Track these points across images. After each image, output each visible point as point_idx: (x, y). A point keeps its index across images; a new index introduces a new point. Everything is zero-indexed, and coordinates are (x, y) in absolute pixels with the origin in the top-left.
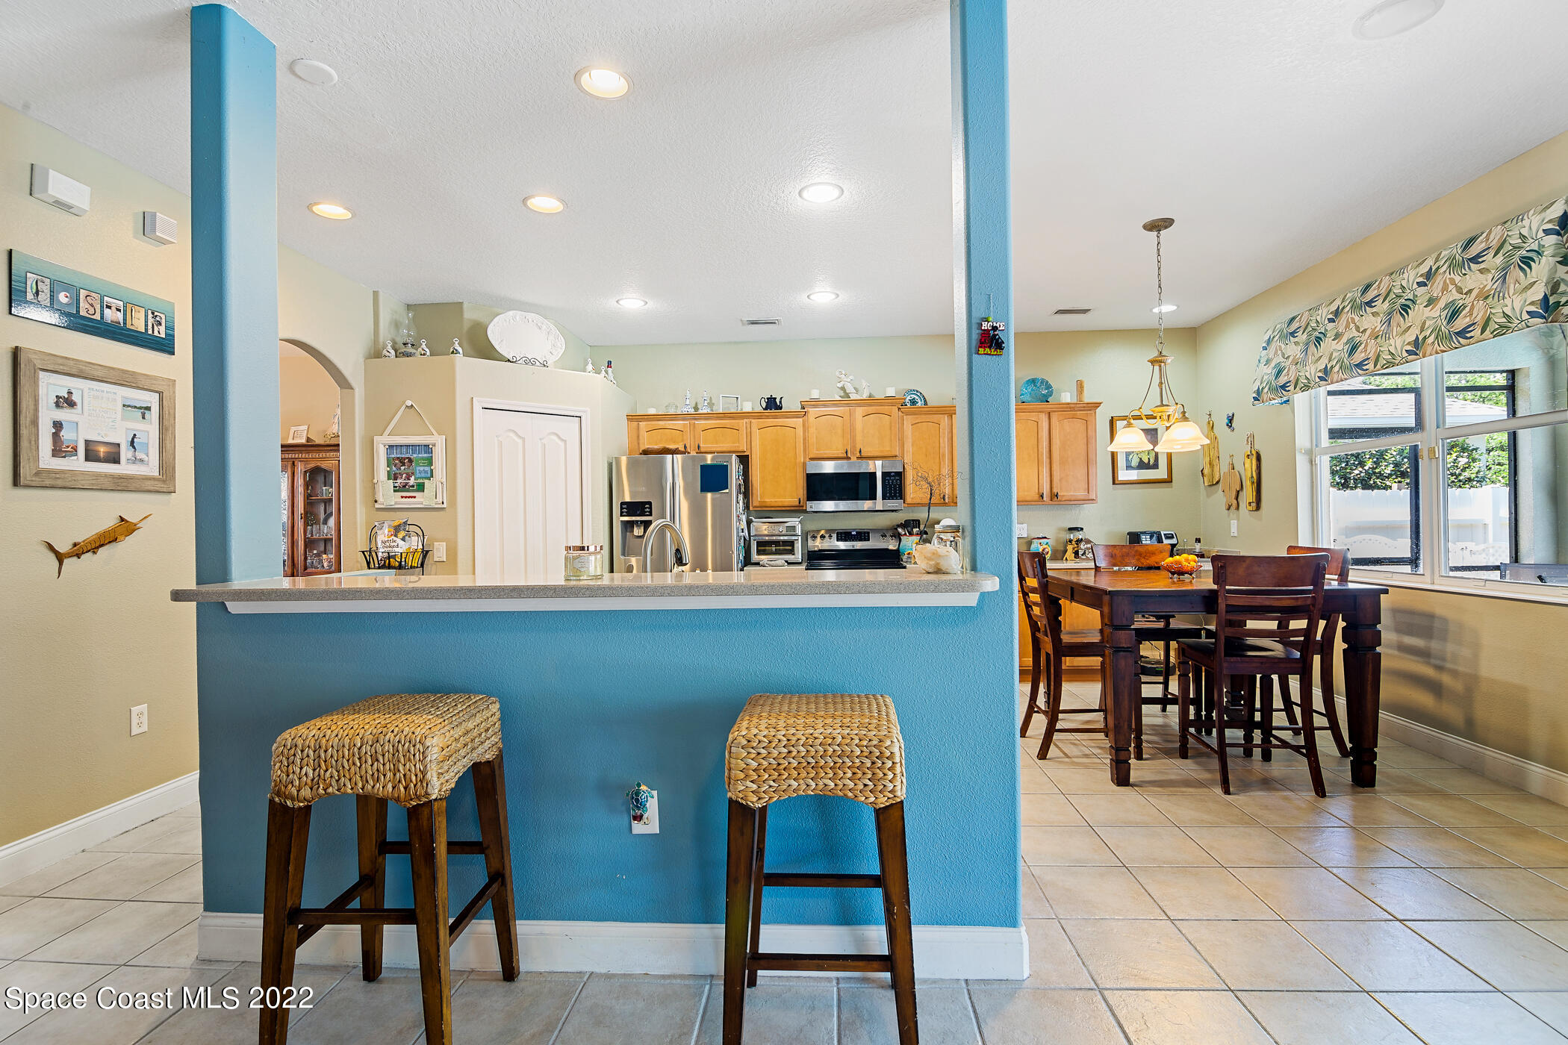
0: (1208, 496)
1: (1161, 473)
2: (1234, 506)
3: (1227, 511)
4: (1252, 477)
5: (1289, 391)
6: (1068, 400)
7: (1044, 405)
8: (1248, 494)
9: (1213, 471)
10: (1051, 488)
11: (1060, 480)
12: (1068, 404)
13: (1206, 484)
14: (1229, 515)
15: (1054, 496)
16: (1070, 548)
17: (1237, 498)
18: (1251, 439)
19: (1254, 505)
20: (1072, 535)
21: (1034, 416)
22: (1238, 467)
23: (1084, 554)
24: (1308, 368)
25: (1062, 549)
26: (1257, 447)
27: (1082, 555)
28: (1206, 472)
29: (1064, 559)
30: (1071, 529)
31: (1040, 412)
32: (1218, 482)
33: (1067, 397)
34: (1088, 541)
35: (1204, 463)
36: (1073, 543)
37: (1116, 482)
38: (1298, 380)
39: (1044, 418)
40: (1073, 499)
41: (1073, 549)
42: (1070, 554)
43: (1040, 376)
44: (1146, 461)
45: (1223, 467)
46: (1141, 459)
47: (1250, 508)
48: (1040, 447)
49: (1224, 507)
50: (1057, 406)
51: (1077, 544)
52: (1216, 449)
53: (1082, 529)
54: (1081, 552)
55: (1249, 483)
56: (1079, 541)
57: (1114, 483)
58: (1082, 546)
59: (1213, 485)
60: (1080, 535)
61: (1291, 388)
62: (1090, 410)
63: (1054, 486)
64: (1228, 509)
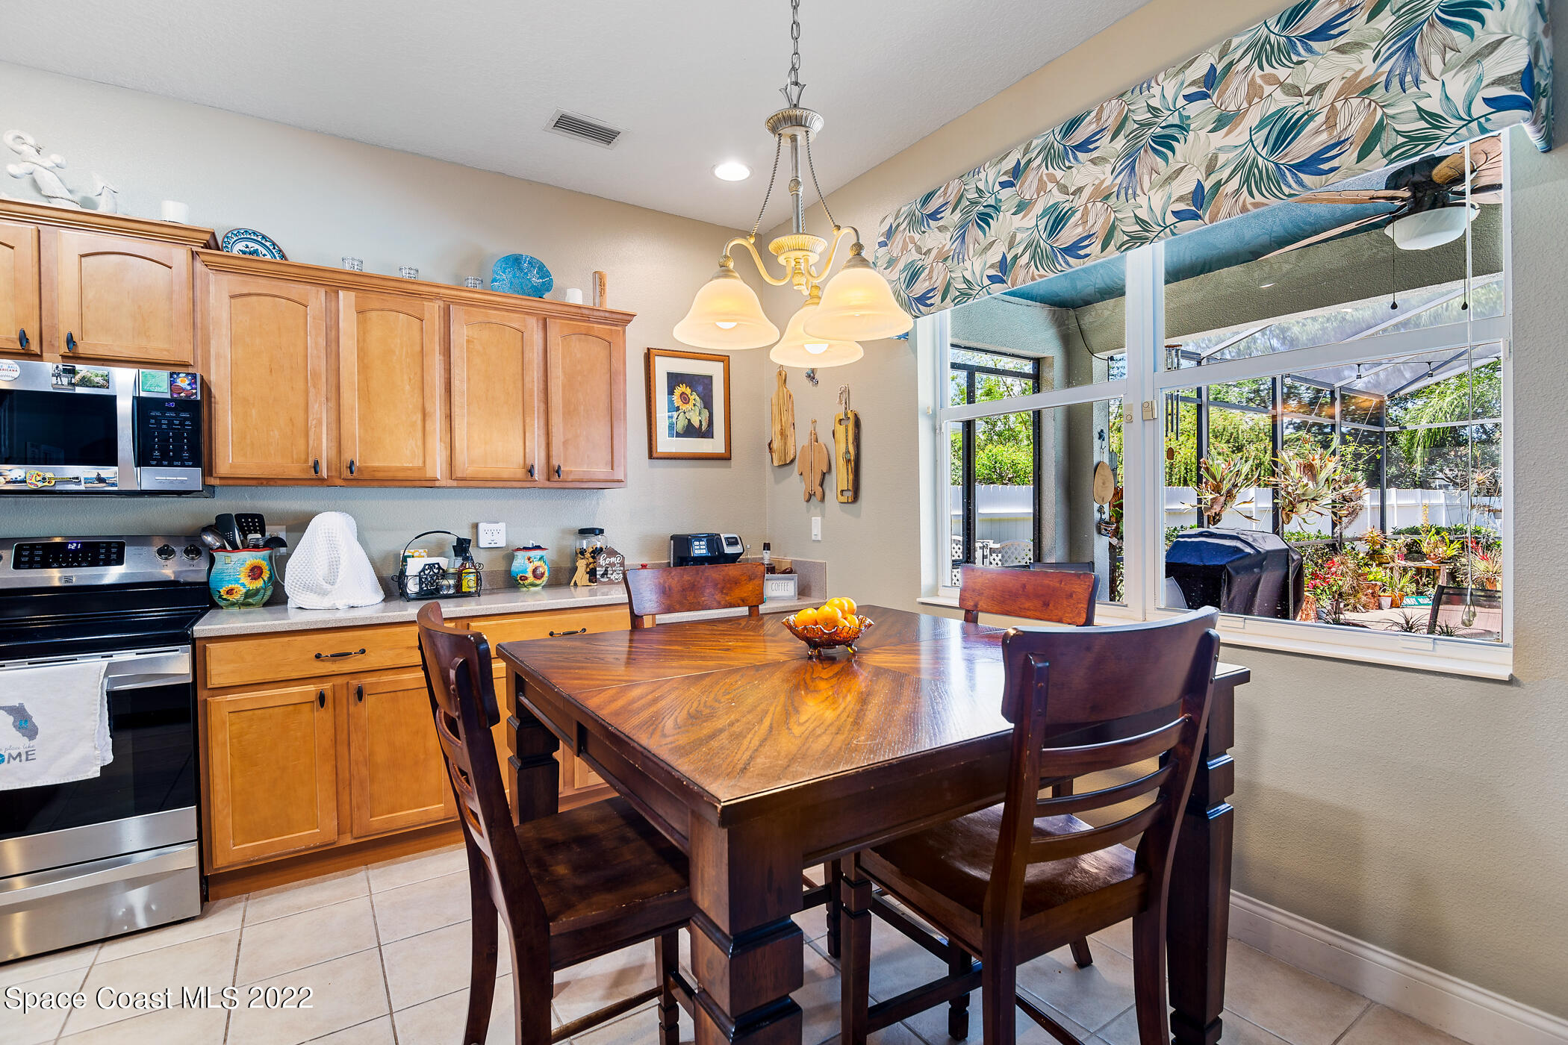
0: (777, 481)
1: (714, 445)
2: (815, 496)
3: (805, 503)
4: (848, 452)
5: (932, 305)
6: (579, 301)
7: (533, 303)
8: (841, 477)
9: (785, 444)
10: (548, 457)
11: (565, 443)
12: (579, 307)
13: (776, 464)
14: (808, 511)
15: (554, 472)
16: (581, 564)
17: (821, 485)
18: (845, 394)
19: (850, 494)
20: (585, 542)
21: (515, 320)
22: (825, 437)
23: (605, 574)
24: (968, 264)
25: (569, 565)
26: (853, 406)
27: (602, 576)
28: (775, 446)
29: (572, 583)
30: (584, 532)
31: (528, 313)
32: (792, 461)
33: (576, 296)
34: (612, 553)
35: (773, 432)
36: (588, 555)
37: (655, 455)
38: (949, 284)
39: (533, 327)
40: (586, 477)
41: (588, 565)
42: (581, 576)
43: (526, 251)
44: (696, 424)
45: (800, 440)
46: (689, 420)
47: (844, 499)
48: (527, 379)
49: (802, 497)
50: (559, 308)
51: (593, 557)
52: (790, 412)
53: (601, 531)
54: (600, 571)
55: (841, 462)
56: (597, 552)
57: (651, 457)
58: (603, 560)
59: (786, 465)
60: (598, 542)
61: (937, 300)
62: (616, 325)
63: (554, 452)
64: (808, 501)
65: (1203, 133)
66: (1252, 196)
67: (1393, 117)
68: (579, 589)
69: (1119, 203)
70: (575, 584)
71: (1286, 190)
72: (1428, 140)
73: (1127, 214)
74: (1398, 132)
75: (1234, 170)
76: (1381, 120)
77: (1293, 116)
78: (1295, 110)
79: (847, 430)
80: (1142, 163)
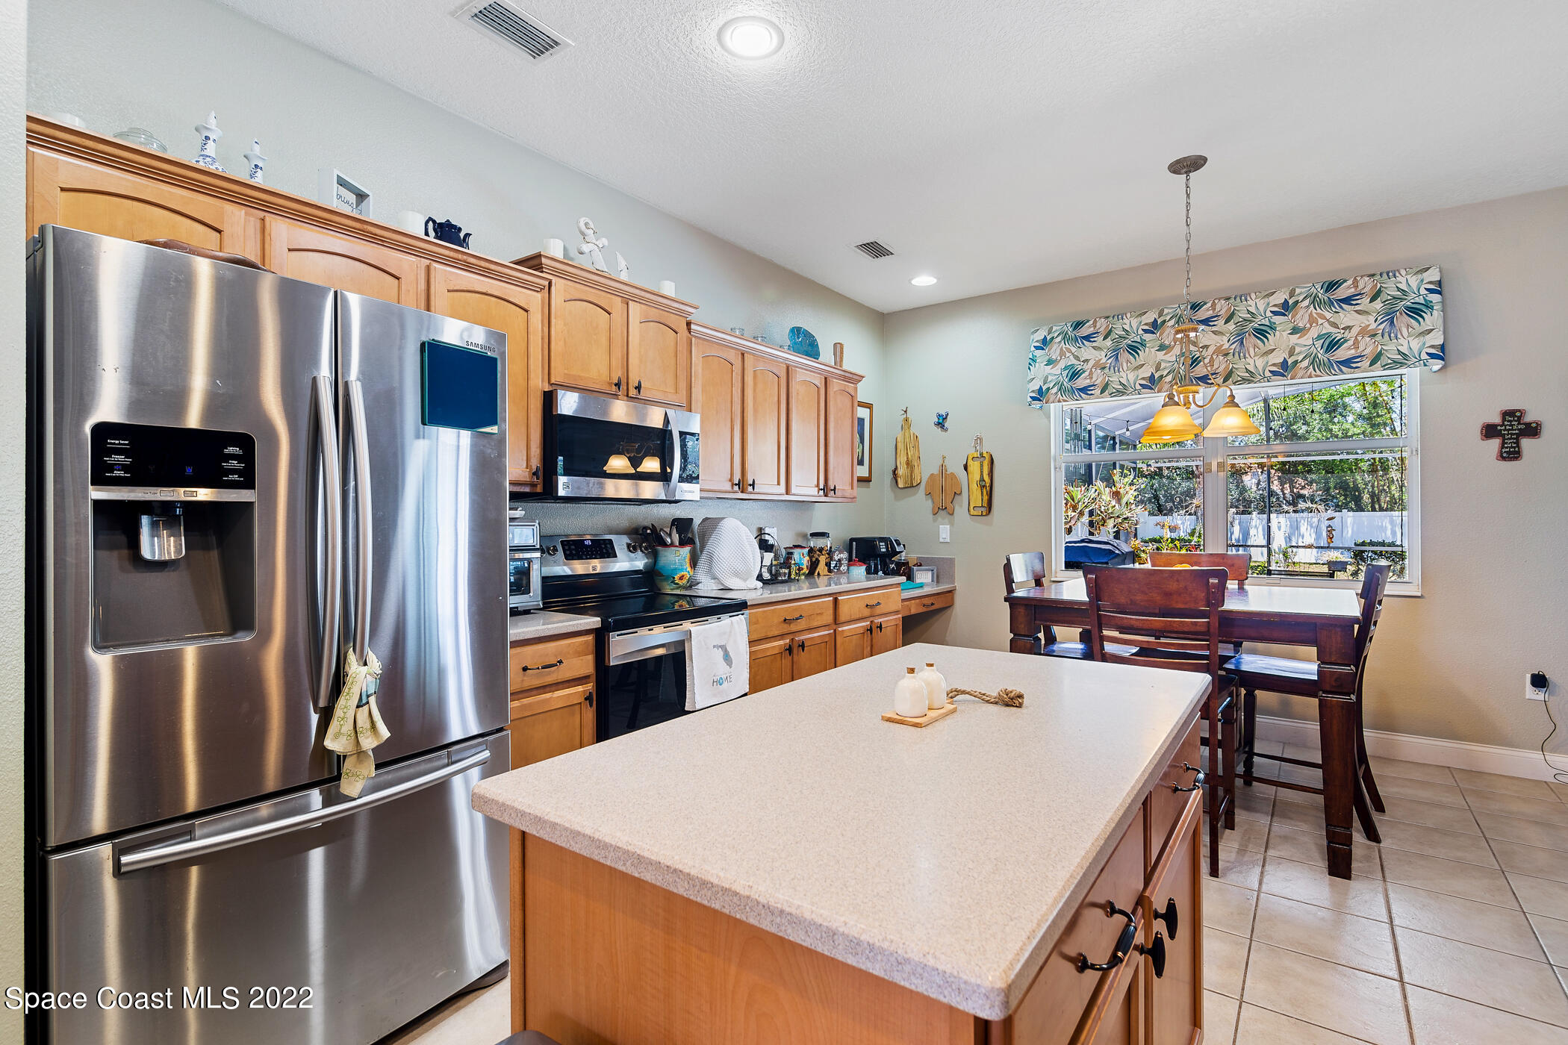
1: (865, 471)
2: (945, 510)
3: (933, 515)
4: (982, 479)
10: (827, 479)
11: (834, 469)
15: (831, 491)
16: (822, 559)
17: (952, 502)
18: (979, 440)
20: (812, 543)
21: (815, 379)
26: (986, 449)
28: (900, 472)
29: (816, 574)
30: (814, 535)
31: (820, 374)
35: (899, 462)
39: (821, 383)
42: (823, 567)
48: (819, 422)
49: (929, 511)
50: (834, 371)
52: (916, 448)
53: (827, 535)
54: (833, 565)
55: (974, 487)
58: (836, 556)
62: (854, 384)
63: (830, 477)
64: (935, 514)
65: (1285, 334)
66: (1315, 370)
67: (1386, 350)
68: (821, 577)
69: (1234, 359)
70: (819, 574)
71: (1333, 372)
72: (1402, 364)
73: (1240, 365)
74: (1389, 358)
75: (1304, 358)
76: (1381, 351)
77: (1335, 338)
78: (1336, 335)
79: (982, 466)
80: (1248, 341)
